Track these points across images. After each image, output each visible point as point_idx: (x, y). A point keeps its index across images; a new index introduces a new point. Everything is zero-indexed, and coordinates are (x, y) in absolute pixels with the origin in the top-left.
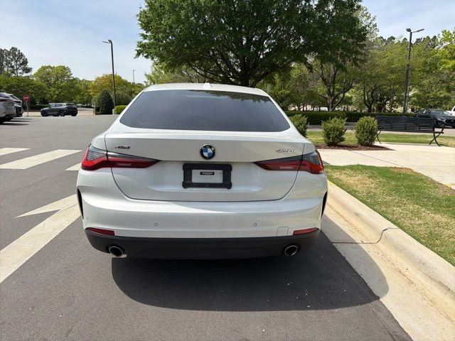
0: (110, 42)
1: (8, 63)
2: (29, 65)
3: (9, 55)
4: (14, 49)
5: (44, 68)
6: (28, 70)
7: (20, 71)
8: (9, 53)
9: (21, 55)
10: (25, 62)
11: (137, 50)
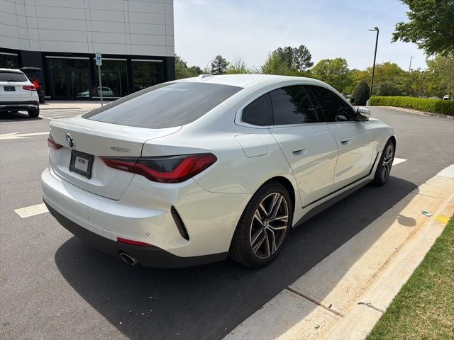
0: (377, 29)
1: (296, 59)
2: (312, 61)
3: (298, 52)
4: (302, 47)
5: (323, 62)
6: (310, 65)
7: (304, 66)
8: (297, 51)
9: (307, 52)
10: (309, 58)
11: (393, 34)
